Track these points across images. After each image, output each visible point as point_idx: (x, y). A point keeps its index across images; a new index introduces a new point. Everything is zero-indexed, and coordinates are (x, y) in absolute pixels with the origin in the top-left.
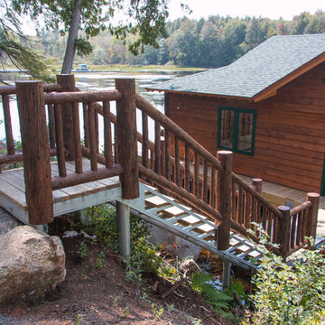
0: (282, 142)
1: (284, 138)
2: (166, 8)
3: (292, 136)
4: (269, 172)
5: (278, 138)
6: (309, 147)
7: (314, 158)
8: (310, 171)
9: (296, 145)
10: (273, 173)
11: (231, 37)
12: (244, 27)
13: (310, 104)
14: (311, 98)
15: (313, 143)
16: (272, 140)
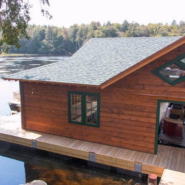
0: (122, 117)
1: (123, 114)
2: (27, 12)
3: (130, 112)
4: (113, 139)
5: (119, 114)
6: (144, 120)
7: (147, 127)
8: (145, 137)
9: (133, 118)
10: (116, 140)
11: (37, 36)
12: (44, 31)
13: (143, 89)
14: (142, 85)
15: (146, 117)
16: (114, 116)
